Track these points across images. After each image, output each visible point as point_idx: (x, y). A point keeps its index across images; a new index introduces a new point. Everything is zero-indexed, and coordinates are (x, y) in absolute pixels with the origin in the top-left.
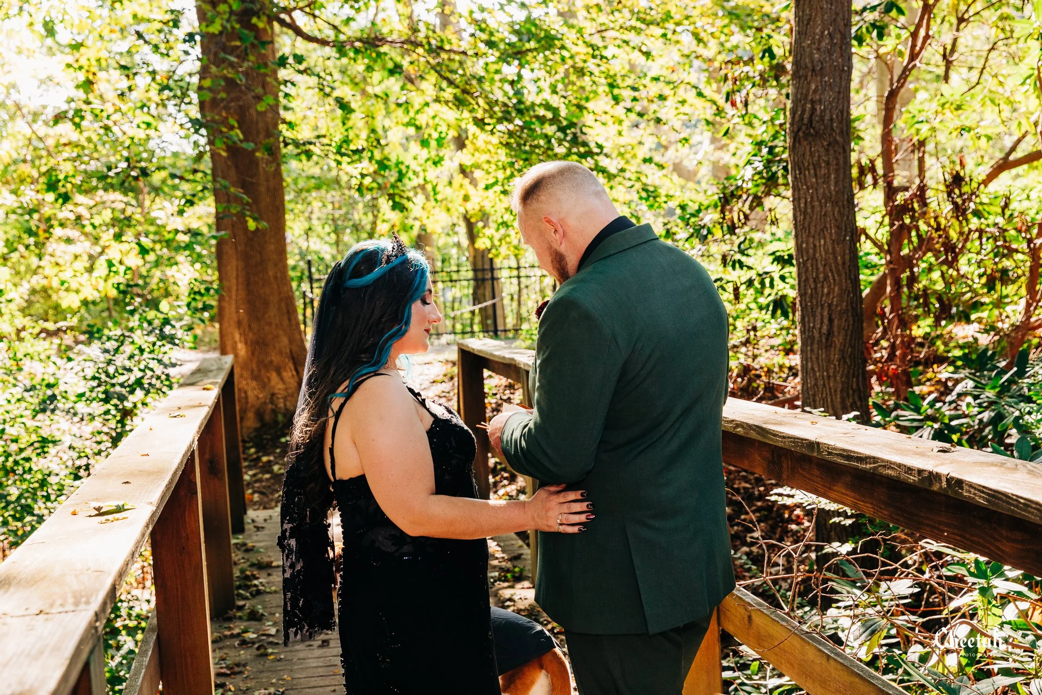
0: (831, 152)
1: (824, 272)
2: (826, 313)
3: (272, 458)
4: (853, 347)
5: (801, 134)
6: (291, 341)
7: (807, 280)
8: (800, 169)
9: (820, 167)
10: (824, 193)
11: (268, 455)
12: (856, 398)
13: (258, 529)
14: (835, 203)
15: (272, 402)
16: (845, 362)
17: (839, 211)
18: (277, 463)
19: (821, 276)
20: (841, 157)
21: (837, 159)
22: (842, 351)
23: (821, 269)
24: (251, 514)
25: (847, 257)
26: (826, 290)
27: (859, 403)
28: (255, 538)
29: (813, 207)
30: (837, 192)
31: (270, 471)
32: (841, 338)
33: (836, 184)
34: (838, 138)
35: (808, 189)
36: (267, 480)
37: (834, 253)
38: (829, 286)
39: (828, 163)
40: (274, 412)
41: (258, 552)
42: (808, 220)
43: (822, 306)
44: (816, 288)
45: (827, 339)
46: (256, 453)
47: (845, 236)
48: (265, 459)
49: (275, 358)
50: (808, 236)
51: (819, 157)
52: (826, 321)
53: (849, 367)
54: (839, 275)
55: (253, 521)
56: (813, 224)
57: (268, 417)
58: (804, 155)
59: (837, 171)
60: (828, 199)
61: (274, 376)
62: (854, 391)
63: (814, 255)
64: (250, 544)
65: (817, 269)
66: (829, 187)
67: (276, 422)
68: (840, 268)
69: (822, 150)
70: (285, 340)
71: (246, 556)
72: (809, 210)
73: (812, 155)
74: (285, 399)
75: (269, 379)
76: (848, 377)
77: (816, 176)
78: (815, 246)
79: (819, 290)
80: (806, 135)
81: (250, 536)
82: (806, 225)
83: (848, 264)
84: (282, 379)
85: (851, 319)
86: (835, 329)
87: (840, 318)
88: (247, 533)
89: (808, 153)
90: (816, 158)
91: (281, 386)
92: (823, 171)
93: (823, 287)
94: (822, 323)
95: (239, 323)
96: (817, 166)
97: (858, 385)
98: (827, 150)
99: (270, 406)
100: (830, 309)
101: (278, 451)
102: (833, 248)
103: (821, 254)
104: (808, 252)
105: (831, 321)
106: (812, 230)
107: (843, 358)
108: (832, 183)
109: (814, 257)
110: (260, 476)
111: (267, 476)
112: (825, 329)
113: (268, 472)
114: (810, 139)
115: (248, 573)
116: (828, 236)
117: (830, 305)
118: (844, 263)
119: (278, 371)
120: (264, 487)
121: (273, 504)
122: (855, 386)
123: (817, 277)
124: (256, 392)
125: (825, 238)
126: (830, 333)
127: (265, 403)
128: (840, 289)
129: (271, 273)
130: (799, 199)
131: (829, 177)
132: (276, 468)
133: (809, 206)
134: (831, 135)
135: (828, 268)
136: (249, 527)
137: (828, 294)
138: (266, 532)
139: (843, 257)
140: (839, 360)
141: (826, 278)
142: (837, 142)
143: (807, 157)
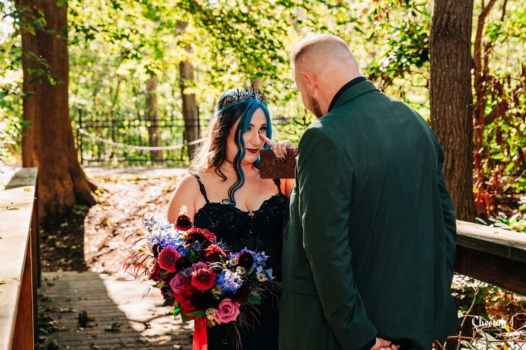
0: (459, 48)
1: (450, 127)
2: (450, 156)
3: (55, 237)
4: (467, 179)
5: (439, 34)
6: (70, 160)
7: (438, 132)
8: (437, 58)
9: (451, 57)
10: (453, 74)
11: (52, 234)
12: (467, 214)
13: (50, 285)
14: (460, 82)
15: (55, 200)
16: (461, 189)
17: (463, 88)
18: (58, 240)
19: (448, 130)
20: (465, 51)
21: (463, 52)
22: (460, 182)
23: (448, 126)
24: (44, 275)
25: (466, 119)
26: (451, 140)
27: (468, 217)
28: (48, 291)
29: (445, 84)
30: (461, 75)
31: (54, 246)
32: (459, 173)
33: (461, 69)
34: (464, 38)
35: (442, 72)
36: (52, 251)
37: (458, 115)
38: (453, 138)
39: (457, 55)
40: (57, 206)
41: (51, 301)
42: (441, 92)
43: (448, 151)
44: (444, 139)
45: (450, 173)
46: (45, 233)
47: (465, 104)
48: (50, 237)
49: (58, 171)
50: (441, 103)
51: (451, 50)
52: (450, 161)
53: (464, 192)
54: (460, 130)
55: (46, 279)
56: (445, 95)
57: (52, 210)
58: (440, 49)
59: (462, 60)
60: (455, 79)
61: (58, 183)
62: (466, 209)
63: (444, 116)
64: (45, 296)
65: (446, 126)
66: (456, 71)
67: (58, 213)
68: (461, 125)
69: (453, 46)
70: (66, 160)
71: (43, 304)
72: (442, 86)
73: (446, 49)
74: (64, 198)
75: (54, 185)
76: (462, 199)
77: (448, 63)
78: (445, 110)
79: (446, 140)
80: (443, 35)
81: (44, 290)
82: (440, 96)
83: (466, 123)
84: (63, 185)
85: (466, 160)
86: (456, 166)
87: (460, 159)
88: (42, 287)
89: (443, 48)
90: (449, 51)
91: (62, 189)
92: (454, 60)
93: (449, 138)
94: (447, 162)
95: (36, 148)
96: (449, 57)
97: (469, 204)
98: (457, 46)
99: (54, 203)
100: (453, 153)
101: (59, 232)
102: (457, 112)
103: (449, 115)
104: (440, 115)
105: (453, 161)
106: (444, 100)
107: (460, 186)
108: (459, 68)
109: (444, 118)
110: (47, 248)
111: (52, 249)
112: (449, 166)
113: (52, 246)
114: (445, 38)
115: (45, 316)
116: (454, 104)
117: (453, 151)
118: (464, 123)
119: (61, 179)
120: (50, 256)
121: (56, 268)
122: (467, 205)
123: (446, 131)
124: (45, 193)
125: (452, 106)
126: (452, 169)
127: (51, 201)
128: (461, 140)
129: (58, 115)
130: (436, 78)
131: (457, 64)
132: (58, 244)
133: (442, 83)
134: (459, 36)
135: (453, 125)
136: (44, 284)
137: (453, 142)
138: (55, 287)
139: (464, 118)
140: (457, 188)
141: (451, 132)
142: (463, 41)
143: (443, 50)
